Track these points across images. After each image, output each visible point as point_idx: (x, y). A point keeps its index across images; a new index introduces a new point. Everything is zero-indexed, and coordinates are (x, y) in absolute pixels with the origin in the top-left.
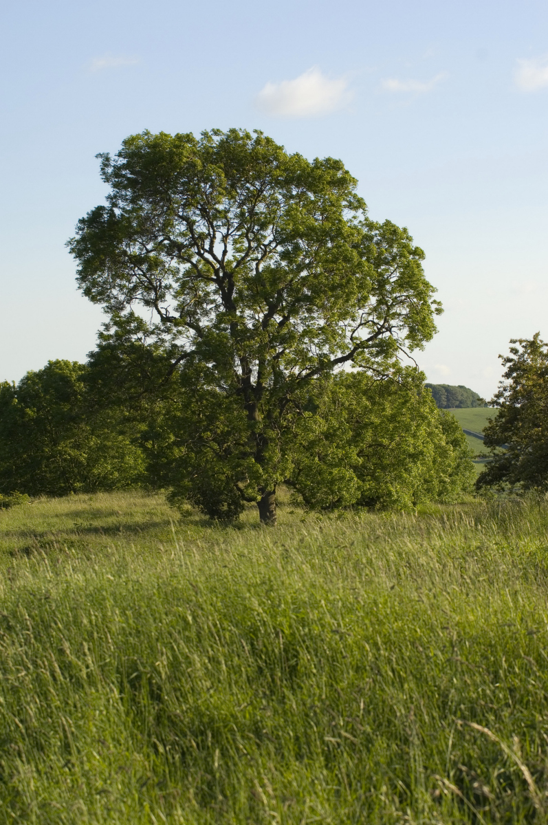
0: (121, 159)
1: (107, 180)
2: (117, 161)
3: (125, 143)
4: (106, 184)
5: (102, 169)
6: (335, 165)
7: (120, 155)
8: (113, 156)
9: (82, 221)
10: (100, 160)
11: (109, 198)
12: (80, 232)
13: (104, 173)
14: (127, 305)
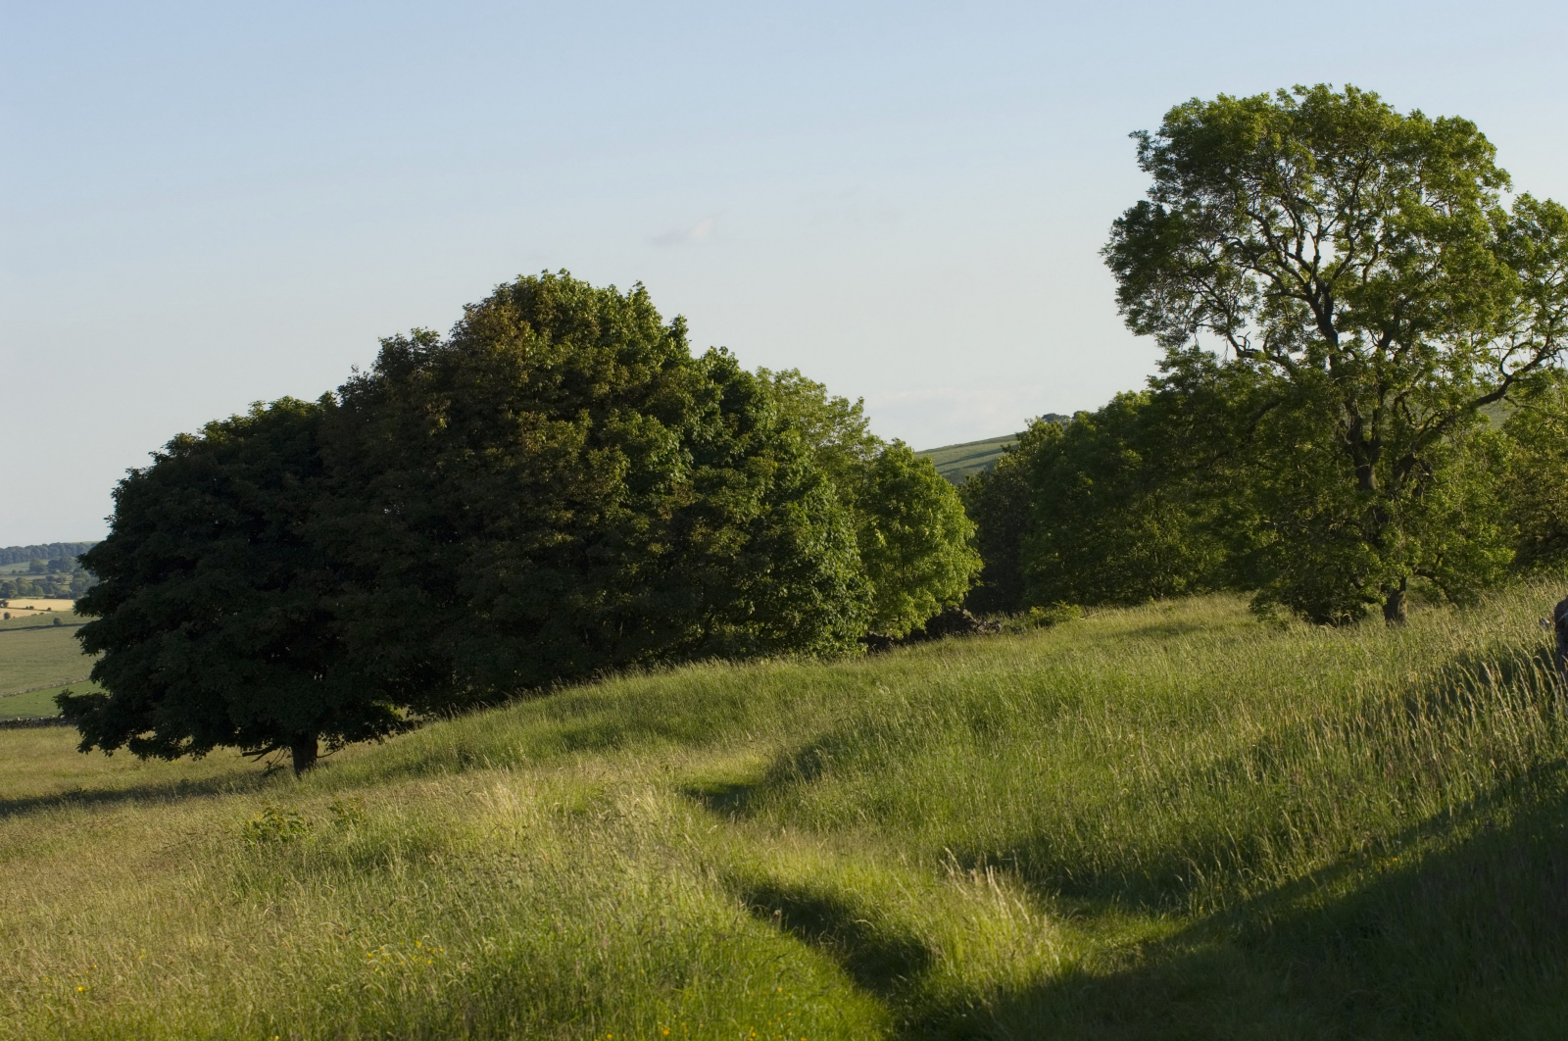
0: (1164, 138)
1: (1147, 168)
2: (1158, 142)
3: (1167, 117)
4: (1147, 173)
5: (1140, 153)
6: (1466, 128)
7: (1162, 133)
8: (1153, 134)
9: (1118, 223)
10: (1136, 142)
11: (1152, 192)
12: (1117, 238)
13: (1142, 160)
14: (1192, 335)
